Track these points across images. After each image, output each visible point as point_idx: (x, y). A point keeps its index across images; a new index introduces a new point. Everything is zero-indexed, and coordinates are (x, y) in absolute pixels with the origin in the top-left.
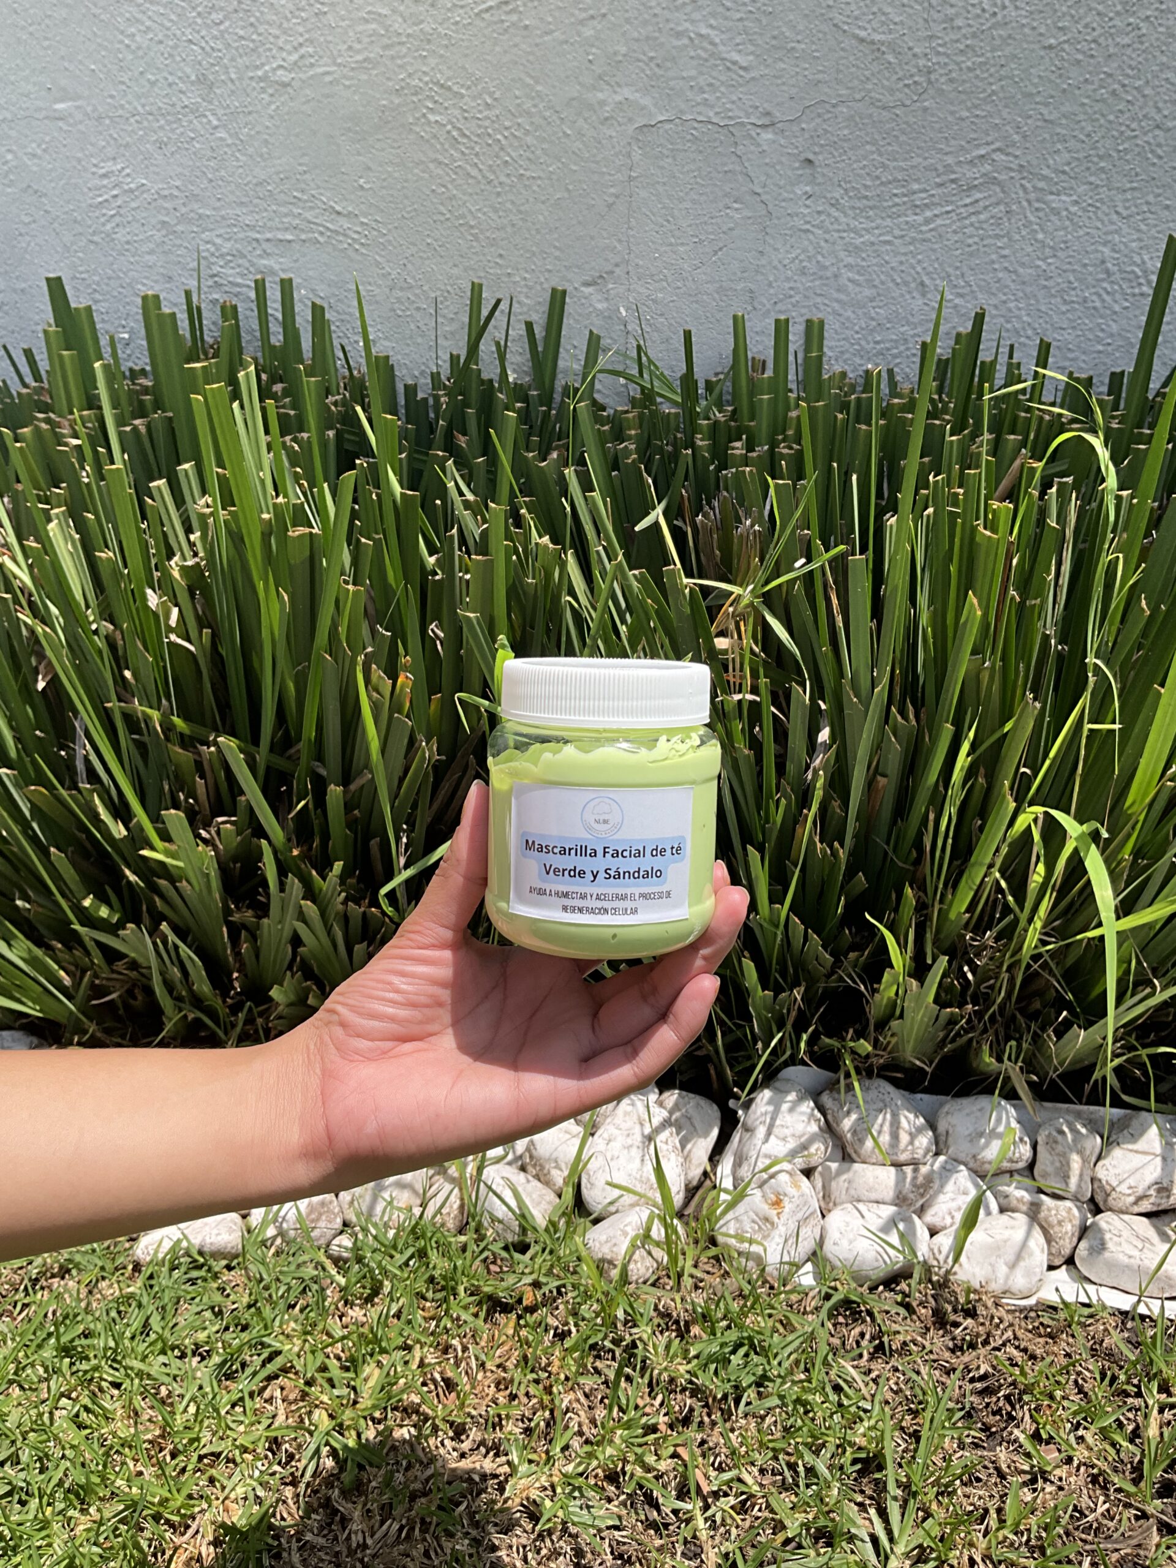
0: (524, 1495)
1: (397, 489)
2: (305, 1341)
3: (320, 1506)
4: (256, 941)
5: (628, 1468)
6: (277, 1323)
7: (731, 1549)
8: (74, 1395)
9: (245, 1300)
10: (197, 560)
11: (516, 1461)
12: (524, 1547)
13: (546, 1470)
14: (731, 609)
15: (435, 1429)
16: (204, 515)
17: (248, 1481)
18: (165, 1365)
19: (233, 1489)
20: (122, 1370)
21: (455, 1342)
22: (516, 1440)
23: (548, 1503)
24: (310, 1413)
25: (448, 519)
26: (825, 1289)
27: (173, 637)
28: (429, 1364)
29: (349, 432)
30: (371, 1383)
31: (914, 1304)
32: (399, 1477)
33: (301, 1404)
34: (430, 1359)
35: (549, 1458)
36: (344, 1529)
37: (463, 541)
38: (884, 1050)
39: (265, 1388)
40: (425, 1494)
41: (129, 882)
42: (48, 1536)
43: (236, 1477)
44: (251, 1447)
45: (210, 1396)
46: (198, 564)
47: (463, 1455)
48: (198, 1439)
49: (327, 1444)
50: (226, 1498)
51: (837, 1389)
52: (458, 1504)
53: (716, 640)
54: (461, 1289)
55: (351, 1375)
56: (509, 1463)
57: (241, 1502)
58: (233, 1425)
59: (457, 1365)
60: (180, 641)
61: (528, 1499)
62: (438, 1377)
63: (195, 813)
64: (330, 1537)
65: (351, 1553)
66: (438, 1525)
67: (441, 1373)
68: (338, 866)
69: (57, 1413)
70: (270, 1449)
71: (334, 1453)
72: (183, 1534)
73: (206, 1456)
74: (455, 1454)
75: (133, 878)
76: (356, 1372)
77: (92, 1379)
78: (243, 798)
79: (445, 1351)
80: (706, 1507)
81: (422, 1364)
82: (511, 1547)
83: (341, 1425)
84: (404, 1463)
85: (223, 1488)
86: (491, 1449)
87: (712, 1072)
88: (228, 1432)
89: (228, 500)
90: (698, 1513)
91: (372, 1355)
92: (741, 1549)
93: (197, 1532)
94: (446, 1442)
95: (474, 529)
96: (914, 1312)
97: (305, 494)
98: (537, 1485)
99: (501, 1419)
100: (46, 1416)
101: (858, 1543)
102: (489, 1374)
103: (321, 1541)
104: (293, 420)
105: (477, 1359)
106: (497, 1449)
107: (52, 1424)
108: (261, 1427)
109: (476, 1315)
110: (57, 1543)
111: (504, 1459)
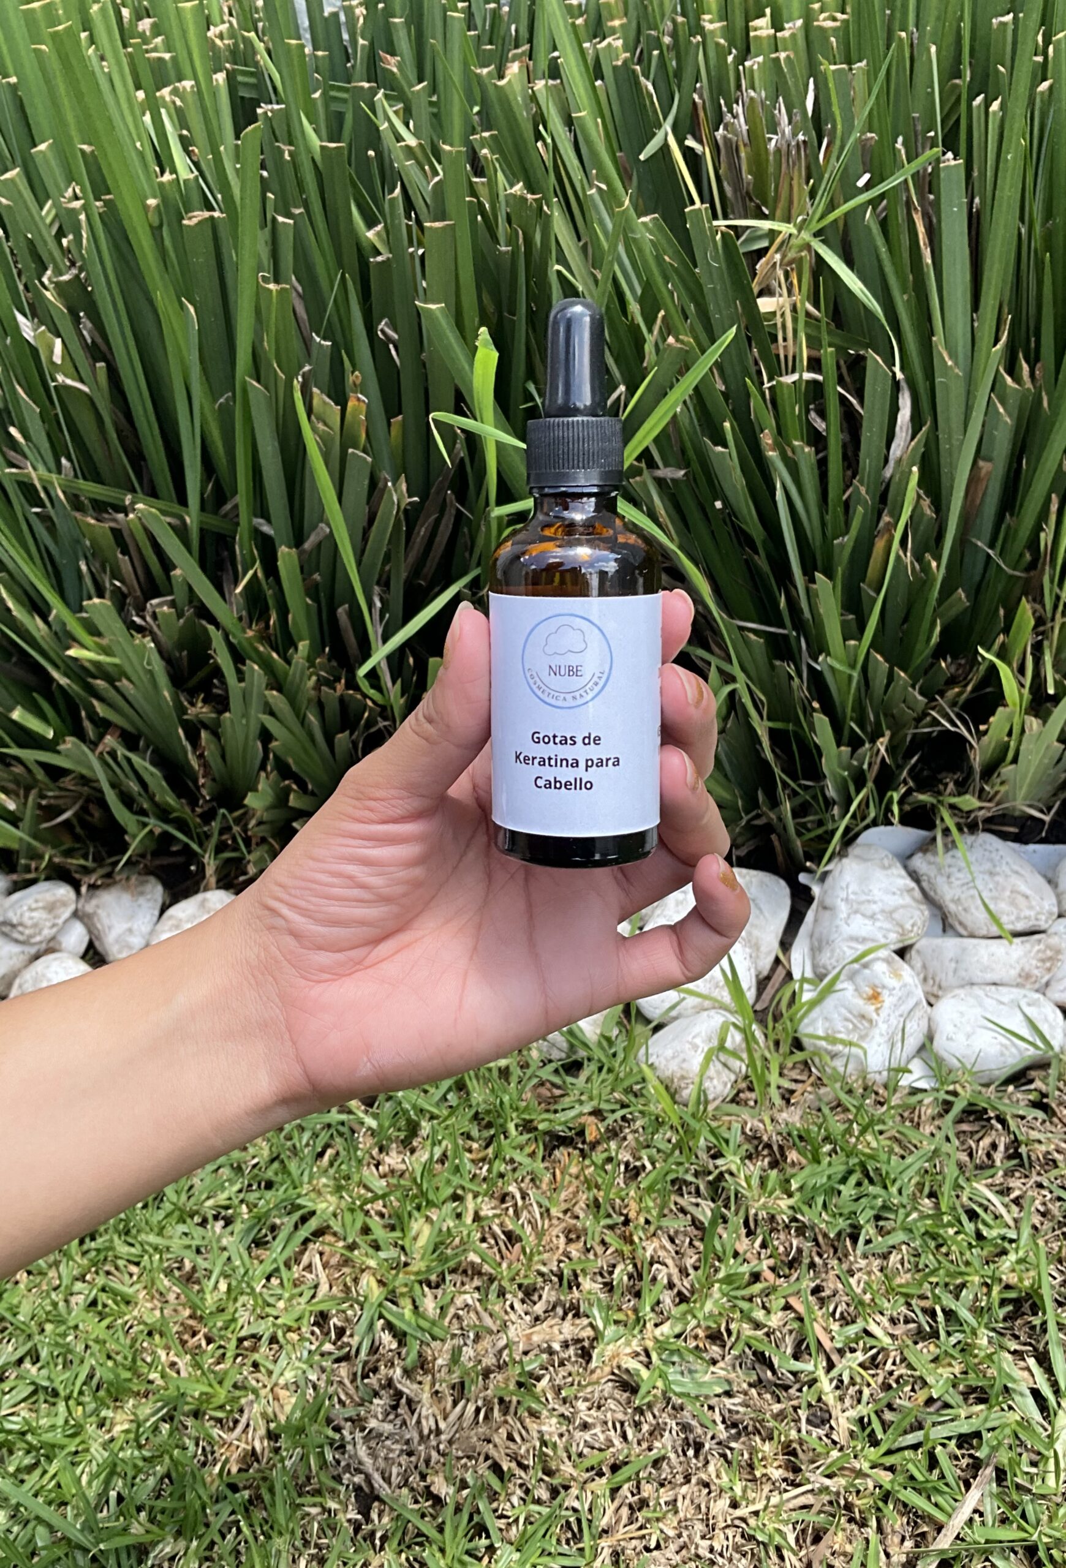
0: (615, 1364)
1: (315, 142)
2: (342, 1197)
3: (383, 1387)
4: (219, 739)
5: (733, 1326)
6: (306, 1178)
7: (865, 1412)
8: (88, 1277)
9: (266, 1153)
10: (74, 271)
11: (600, 1324)
12: (622, 1424)
13: (636, 1332)
14: (778, 257)
15: (502, 1293)
16: (73, 210)
17: (297, 1364)
18: (186, 1234)
19: (282, 1374)
20: (138, 1246)
21: (513, 1189)
22: (599, 1299)
23: (645, 1373)
24: (356, 1280)
25: (388, 175)
26: (942, 1096)
27: (60, 378)
28: (487, 1218)
29: (244, 73)
30: (422, 1241)
31: (1054, 1105)
32: (468, 1352)
33: (346, 1270)
34: (487, 1211)
35: (638, 1320)
36: (413, 1413)
37: (409, 205)
38: (990, 801)
39: (302, 1252)
40: (501, 1367)
41: (60, 686)
42: (83, 1442)
43: (283, 1361)
44: (295, 1325)
45: (242, 1271)
46: (77, 277)
47: (537, 1319)
48: (234, 1320)
49: (381, 1316)
50: (276, 1384)
51: (972, 1215)
52: (539, 1379)
53: (760, 301)
54: (511, 1127)
55: (398, 1234)
56: (591, 1325)
57: (293, 1388)
58: (271, 1300)
59: (517, 1214)
60: (69, 382)
61: (619, 1367)
62: (497, 1229)
63: (124, 596)
64: (398, 1422)
65: (423, 1439)
66: (519, 1402)
67: (501, 1225)
68: (303, 646)
69: (73, 1300)
70: (316, 1324)
71: (390, 1326)
72: (232, 1430)
73: (245, 1339)
74: (528, 1318)
75: (63, 681)
76: (403, 1230)
77: (105, 1259)
78: (177, 572)
79: (503, 1200)
80: (831, 1366)
81: (477, 1218)
82: (606, 1423)
83: (393, 1291)
84: (472, 1335)
85: (270, 1373)
86: (570, 1310)
87: (776, 843)
88: (268, 1310)
89: (100, 186)
90: (821, 1373)
91: (418, 1208)
92: (876, 1412)
93: (248, 1425)
94: (517, 1305)
95: (424, 185)
96: (1054, 1114)
97: (196, 164)
98: (628, 1350)
99: (576, 1276)
100: (61, 1304)
101: (1017, 1398)
102: (555, 1222)
103: (387, 1428)
104: (170, 65)
105: (541, 1206)
106: (575, 1310)
107: (69, 1311)
108: (303, 1300)
109: (532, 1155)
110: (95, 1449)
111: (585, 1321)
